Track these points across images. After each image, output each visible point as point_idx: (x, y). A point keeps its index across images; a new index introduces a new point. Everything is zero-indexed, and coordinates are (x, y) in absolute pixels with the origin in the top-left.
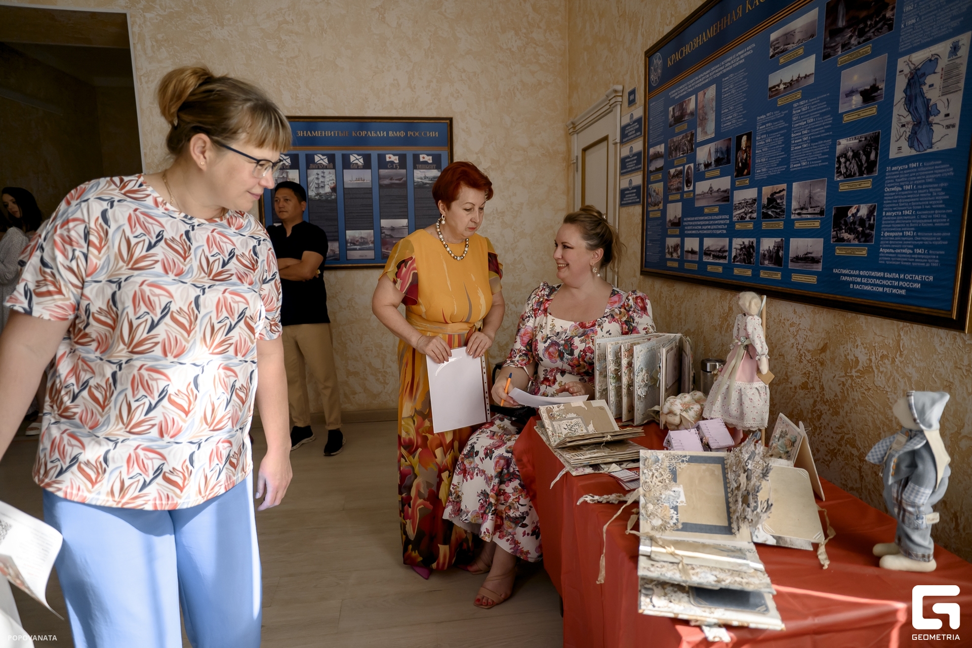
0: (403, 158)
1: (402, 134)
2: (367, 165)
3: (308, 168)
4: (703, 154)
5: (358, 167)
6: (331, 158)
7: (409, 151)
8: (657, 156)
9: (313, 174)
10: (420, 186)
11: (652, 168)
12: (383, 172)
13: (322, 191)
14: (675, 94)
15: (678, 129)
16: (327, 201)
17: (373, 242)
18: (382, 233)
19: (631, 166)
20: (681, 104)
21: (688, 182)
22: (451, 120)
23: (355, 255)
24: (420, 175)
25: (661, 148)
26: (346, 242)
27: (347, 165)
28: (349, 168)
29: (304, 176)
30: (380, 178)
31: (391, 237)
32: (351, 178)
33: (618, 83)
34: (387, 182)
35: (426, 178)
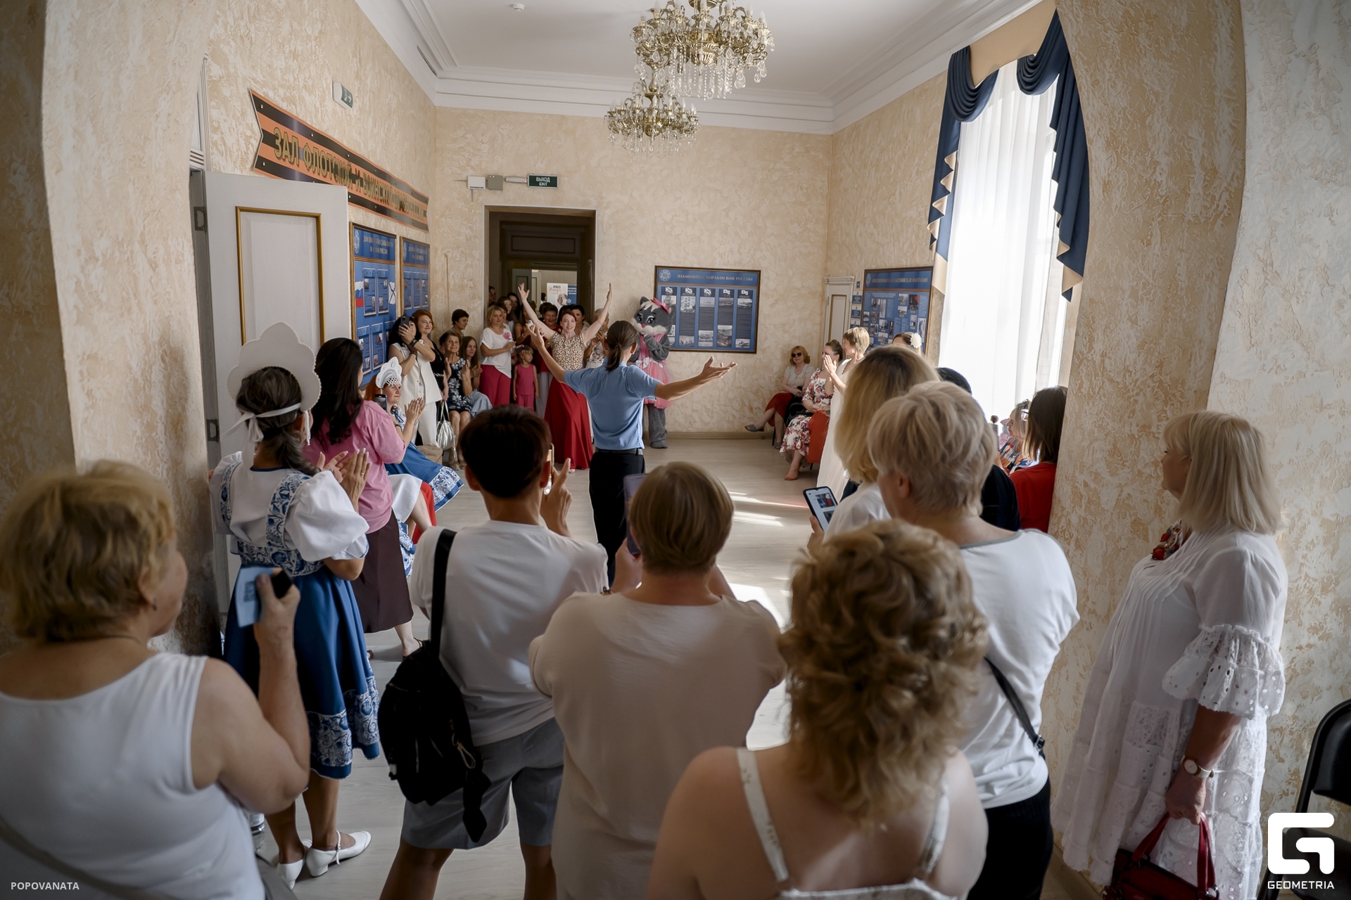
0: (732, 292)
1: (733, 279)
2: (713, 295)
3: (681, 295)
4: (882, 323)
5: (708, 296)
6: (694, 290)
7: (736, 288)
8: (866, 316)
9: (684, 298)
10: (741, 308)
11: (864, 320)
12: (721, 299)
13: (687, 308)
14: (876, 294)
15: (874, 309)
16: (689, 313)
17: (713, 338)
18: (718, 332)
19: (856, 315)
20: (876, 299)
21: (876, 331)
22: (760, 271)
23: (702, 344)
24: (741, 301)
25: (868, 313)
26: (698, 337)
27: (702, 294)
28: (703, 296)
29: (679, 301)
30: (719, 302)
31: (722, 335)
32: (704, 302)
33: (853, 275)
34: (723, 304)
35: (744, 303)
